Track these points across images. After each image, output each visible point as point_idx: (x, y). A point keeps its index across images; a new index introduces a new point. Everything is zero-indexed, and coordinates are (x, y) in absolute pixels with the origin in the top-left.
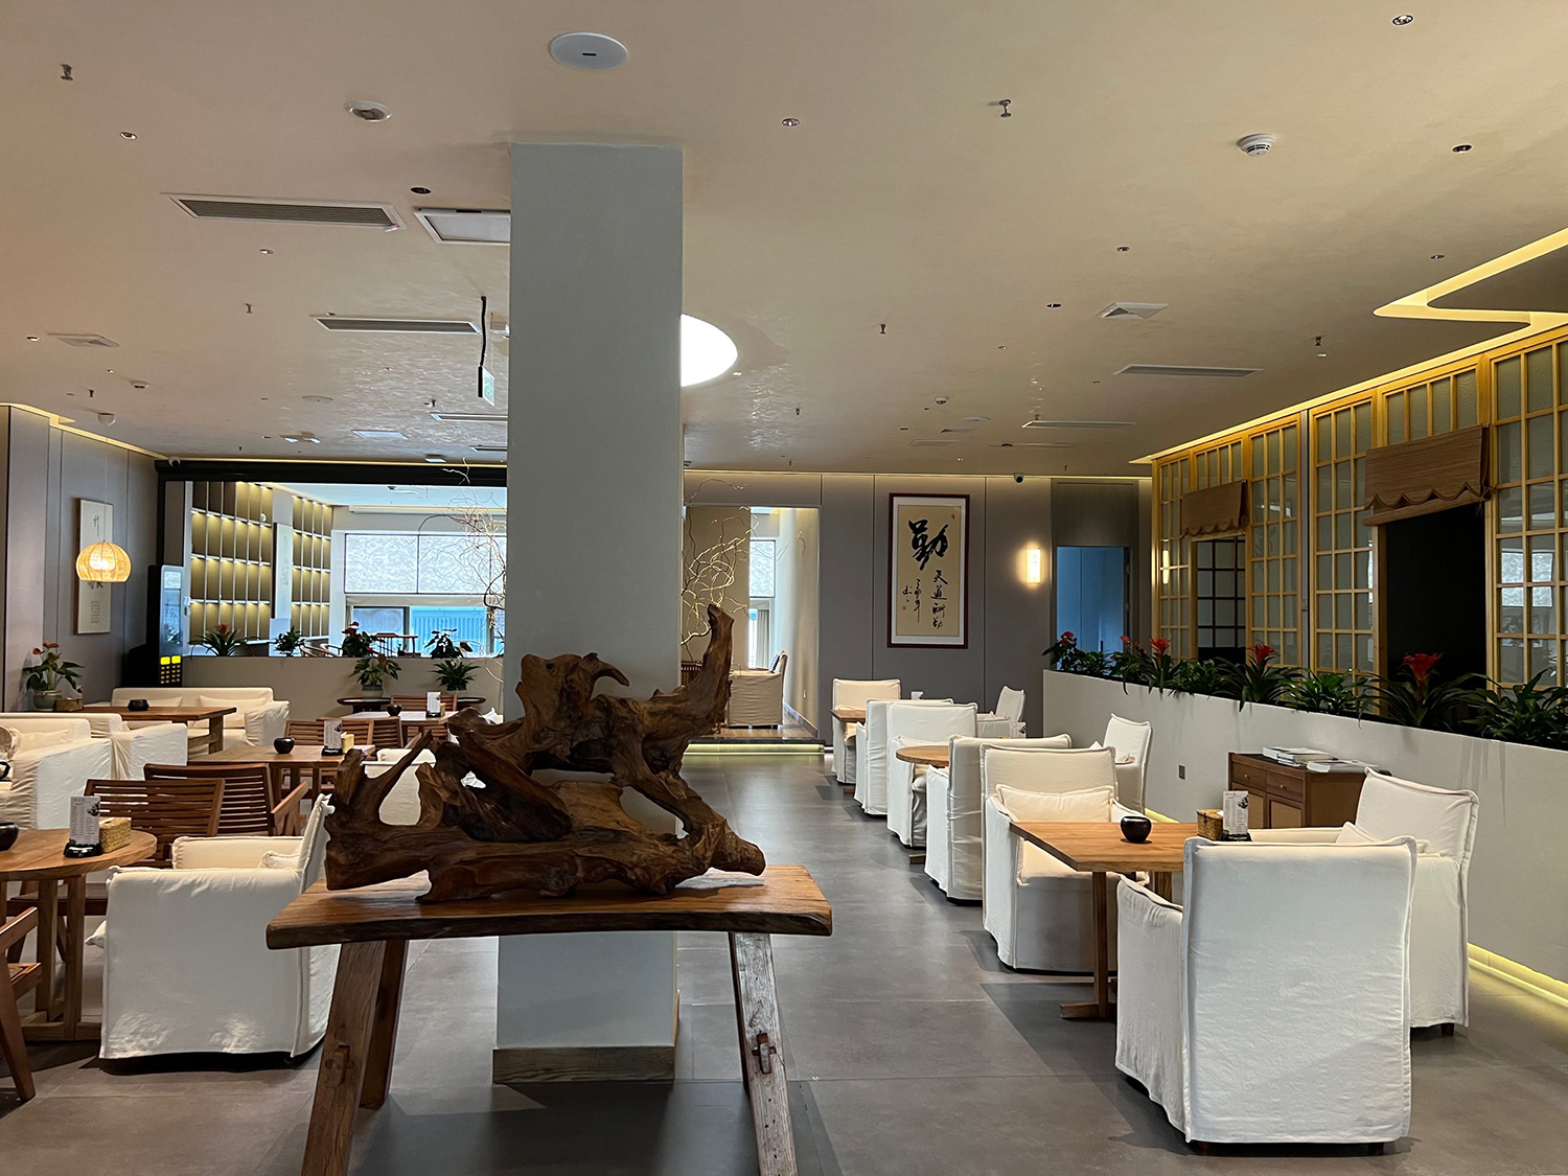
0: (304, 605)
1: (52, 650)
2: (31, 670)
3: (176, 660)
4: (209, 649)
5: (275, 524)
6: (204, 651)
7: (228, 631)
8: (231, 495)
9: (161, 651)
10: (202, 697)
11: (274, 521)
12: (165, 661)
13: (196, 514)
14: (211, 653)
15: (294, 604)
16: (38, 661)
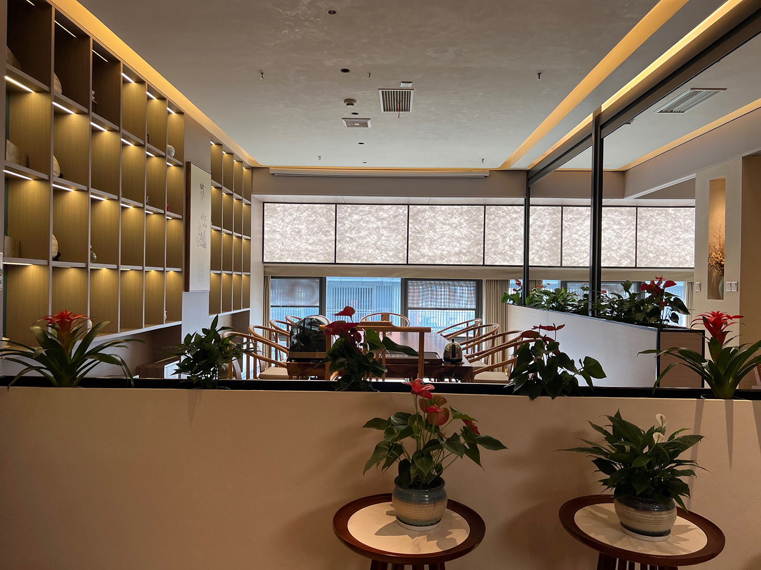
0: (224, 274)
15: (213, 273)
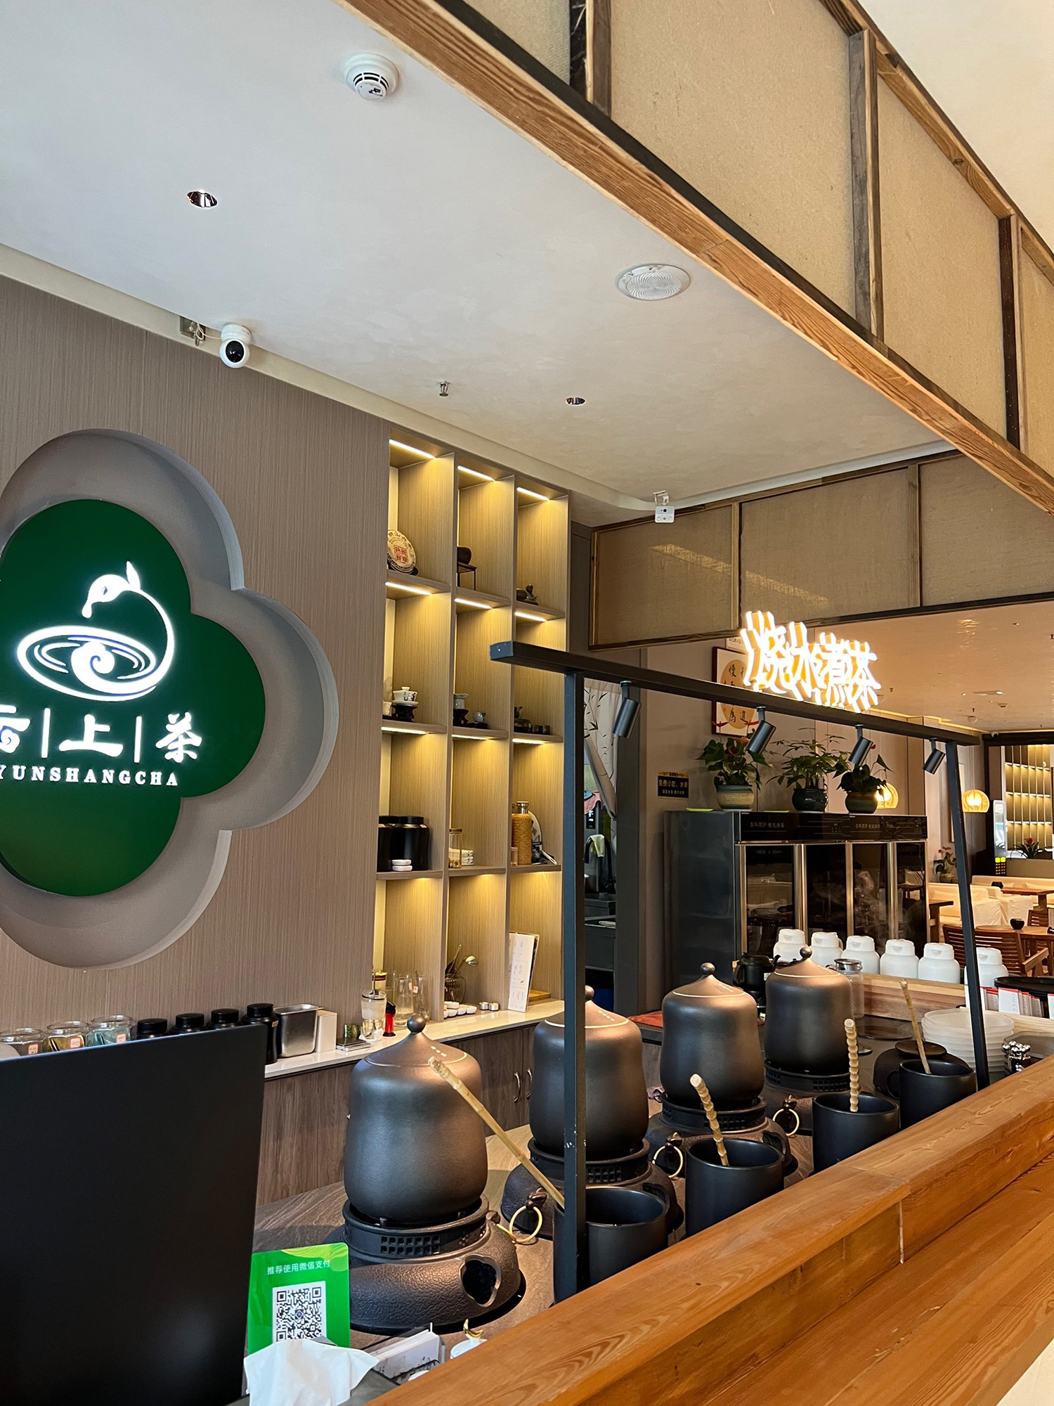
1: (948, 851)
2: (938, 862)
3: (1003, 860)
4: (1023, 854)
5: (1052, 768)
6: (1017, 855)
7: (1033, 842)
8: (1025, 752)
9: (996, 855)
10: (1027, 884)
11: (1051, 766)
12: (997, 860)
13: (1006, 766)
14: (1023, 857)
16: (940, 857)
